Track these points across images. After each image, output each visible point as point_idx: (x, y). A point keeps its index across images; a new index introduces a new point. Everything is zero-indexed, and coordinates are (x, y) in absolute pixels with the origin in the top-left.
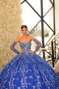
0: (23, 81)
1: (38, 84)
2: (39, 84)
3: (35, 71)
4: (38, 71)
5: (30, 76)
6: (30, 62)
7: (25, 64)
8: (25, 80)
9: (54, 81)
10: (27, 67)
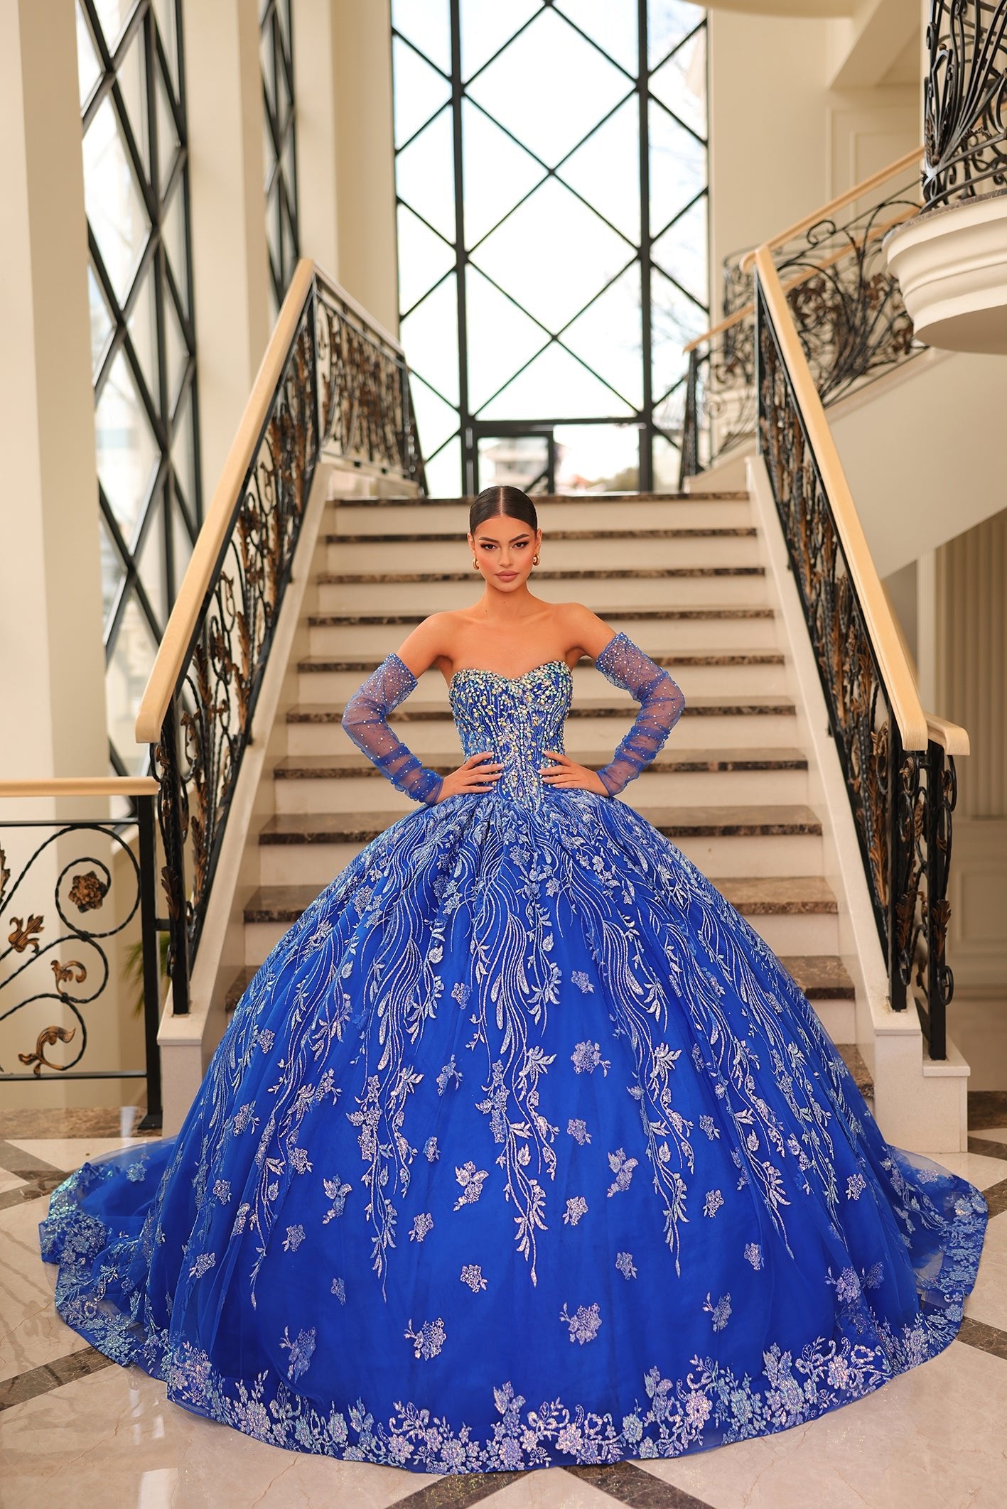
0: (503, 1094)
1: (660, 1140)
2: (669, 1139)
3: (626, 989)
4: (656, 987)
5: (582, 1047)
6: (577, 892)
7: (529, 910)
8: (523, 1084)
9: (817, 1106)
10: (548, 944)
